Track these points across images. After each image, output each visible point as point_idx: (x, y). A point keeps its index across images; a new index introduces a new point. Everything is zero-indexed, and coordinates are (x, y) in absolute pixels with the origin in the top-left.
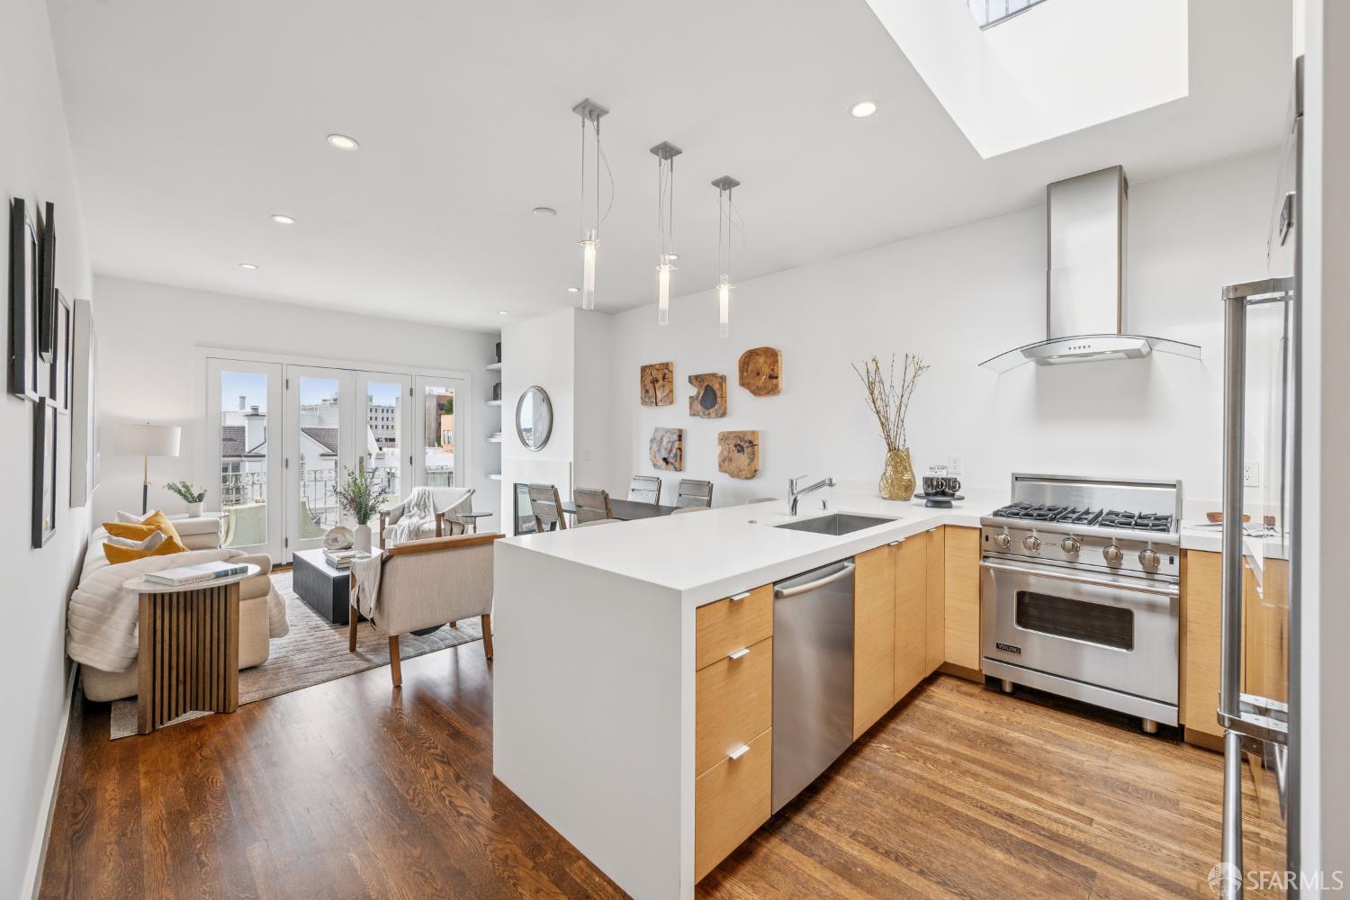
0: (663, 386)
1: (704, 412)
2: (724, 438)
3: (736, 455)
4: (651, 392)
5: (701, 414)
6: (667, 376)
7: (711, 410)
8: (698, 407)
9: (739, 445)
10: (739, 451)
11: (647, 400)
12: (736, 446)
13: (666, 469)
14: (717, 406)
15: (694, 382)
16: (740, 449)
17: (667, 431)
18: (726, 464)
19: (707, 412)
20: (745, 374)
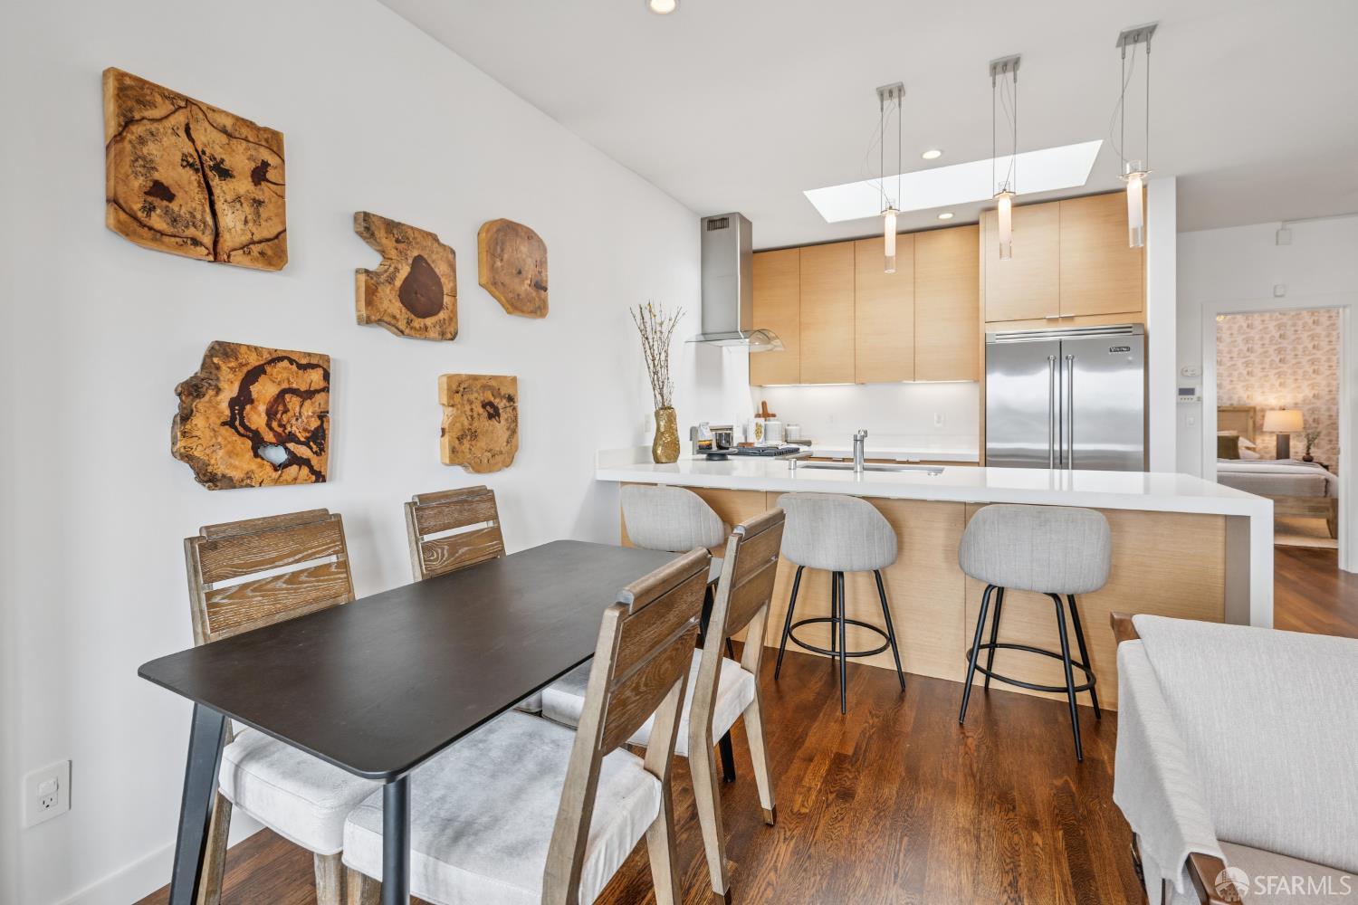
0: (258, 203)
1: (409, 322)
2: (459, 389)
3: (484, 424)
4: (189, 199)
5: (402, 325)
6: (271, 175)
7: (429, 321)
8: (390, 302)
9: (491, 404)
10: (490, 417)
11: (157, 221)
12: (484, 406)
13: (277, 482)
14: (442, 315)
15: (381, 234)
16: (494, 414)
17: (277, 358)
18: (466, 444)
19: (418, 323)
20: (499, 264)
